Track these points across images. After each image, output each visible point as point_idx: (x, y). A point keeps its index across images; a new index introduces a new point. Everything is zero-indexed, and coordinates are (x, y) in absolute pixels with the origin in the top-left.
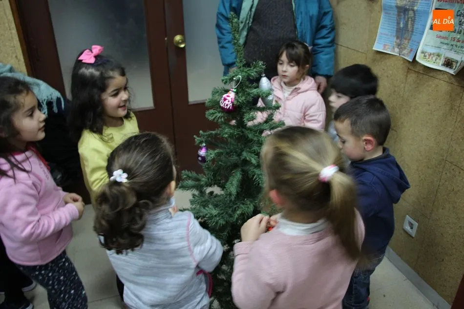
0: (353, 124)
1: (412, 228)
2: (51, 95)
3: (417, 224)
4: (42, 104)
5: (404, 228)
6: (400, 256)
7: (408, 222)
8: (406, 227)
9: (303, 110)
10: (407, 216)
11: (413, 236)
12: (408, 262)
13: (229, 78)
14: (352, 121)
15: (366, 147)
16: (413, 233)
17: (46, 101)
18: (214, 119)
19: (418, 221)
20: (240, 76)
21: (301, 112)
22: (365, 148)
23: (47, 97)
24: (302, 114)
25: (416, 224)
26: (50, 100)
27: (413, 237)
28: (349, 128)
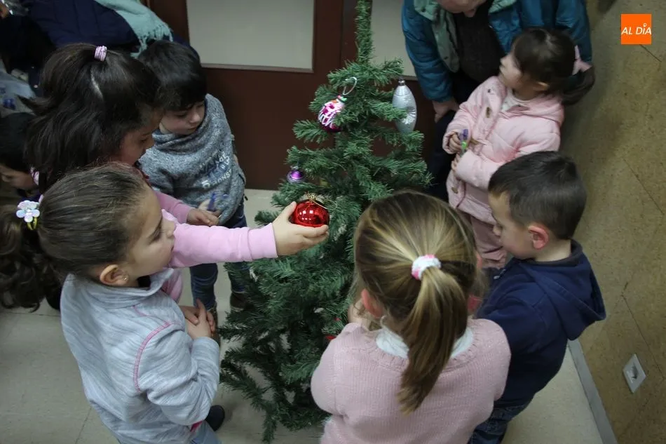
0: (514, 201)
1: (635, 377)
2: (154, 31)
3: (645, 376)
4: (140, 41)
5: (624, 370)
6: (606, 409)
7: (632, 366)
8: (628, 372)
9: (518, 142)
10: (635, 355)
11: (633, 390)
12: (613, 423)
13: (341, 76)
14: (511, 197)
15: (535, 242)
16: (634, 385)
17: (146, 38)
18: (305, 136)
19: (647, 372)
20: (356, 79)
21: (513, 145)
22: (533, 243)
23: (149, 33)
24: (514, 148)
25: (642, 375)
26: (153, 37)
27: (632, 393)
28: (507, 208)
